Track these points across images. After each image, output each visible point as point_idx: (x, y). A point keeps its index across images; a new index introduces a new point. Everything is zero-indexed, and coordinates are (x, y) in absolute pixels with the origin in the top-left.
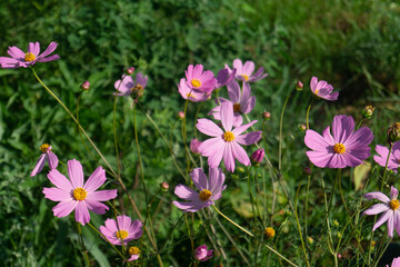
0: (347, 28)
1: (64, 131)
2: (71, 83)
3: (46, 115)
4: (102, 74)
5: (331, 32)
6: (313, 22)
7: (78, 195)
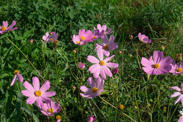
0: (138, 5)
1: (14, 59)
2: (16, 36)
3: (6, 51)
4: (30, 31)
5: (131, 7)
6: (123, 3)
7: (37, 94)
